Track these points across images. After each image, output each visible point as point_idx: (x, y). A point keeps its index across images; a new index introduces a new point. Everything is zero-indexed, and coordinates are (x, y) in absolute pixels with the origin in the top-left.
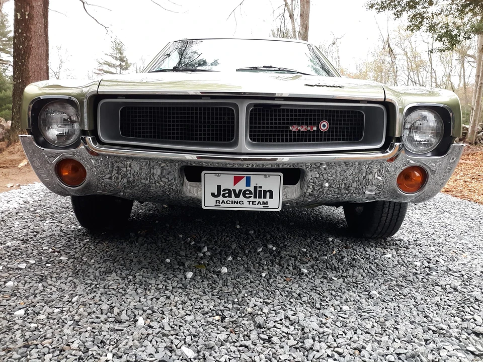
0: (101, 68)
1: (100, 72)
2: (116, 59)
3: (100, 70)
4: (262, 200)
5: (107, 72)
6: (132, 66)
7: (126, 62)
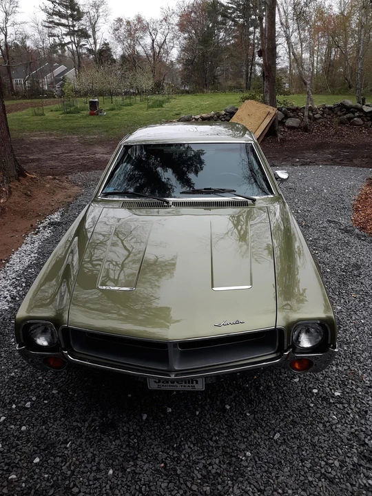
0: (51, 20)
1: (51, 25)
2: (67, 7)
3: (50, 22)
4: (190, 385)
5: (58, 24)
6: (85, 16)
7: (78, 10)
